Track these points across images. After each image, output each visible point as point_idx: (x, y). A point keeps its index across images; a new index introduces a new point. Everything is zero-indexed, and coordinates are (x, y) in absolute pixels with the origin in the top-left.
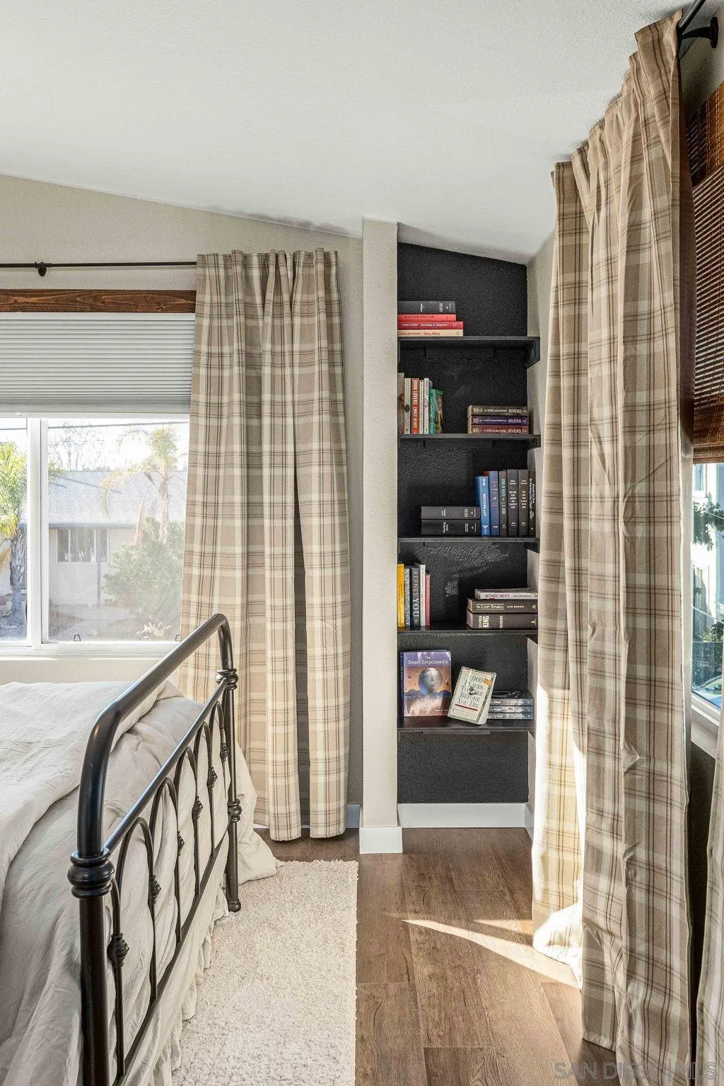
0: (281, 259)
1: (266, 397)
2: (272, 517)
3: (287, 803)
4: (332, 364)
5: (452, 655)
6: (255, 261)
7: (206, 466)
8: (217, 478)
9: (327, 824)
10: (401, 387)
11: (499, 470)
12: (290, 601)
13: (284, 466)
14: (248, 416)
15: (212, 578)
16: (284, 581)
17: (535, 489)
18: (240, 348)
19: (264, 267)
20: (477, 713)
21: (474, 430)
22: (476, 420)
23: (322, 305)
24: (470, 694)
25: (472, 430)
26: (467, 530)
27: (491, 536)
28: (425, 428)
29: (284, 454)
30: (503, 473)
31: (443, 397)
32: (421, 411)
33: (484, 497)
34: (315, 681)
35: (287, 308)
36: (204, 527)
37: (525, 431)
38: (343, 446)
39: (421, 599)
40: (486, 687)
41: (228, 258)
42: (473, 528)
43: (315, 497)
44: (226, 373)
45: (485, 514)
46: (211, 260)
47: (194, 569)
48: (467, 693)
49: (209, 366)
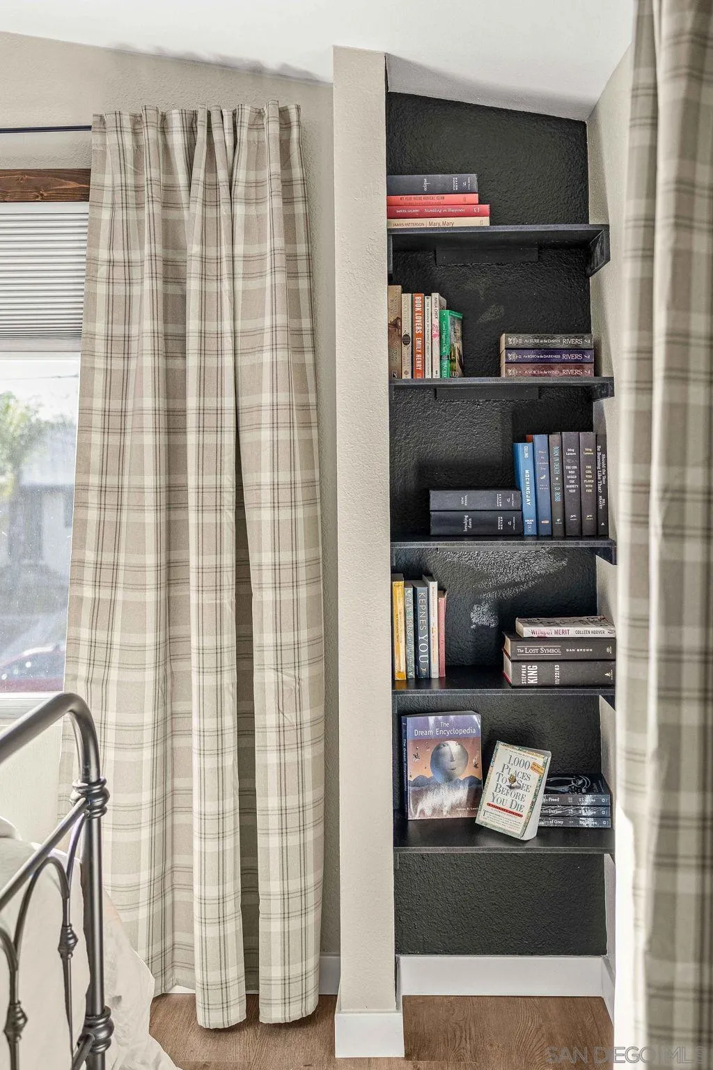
0: (215, 118)
1: (193, 325)
2: (201, 509)
3: (223, 965)
4: (293, 275)
5: (483, 719)
6: (176, 122)
7: (106, 430)
8: (122, 449)
9: (286, 1001)
10: (395, 307)
11: (549, 432)
12: (229, 639)
13: (219, 429)
14: (168, 355)
15: (113, 602)
16: (219, 608)
17: (606, 462)
18: (153, 252)
19: (191, 131)
20: (522, 820)
21: (509, 371)
22: (513, 356)
23: (277, 185)
24: (511, 787)
25: (506, 372)
26: (500, 527)
27: (538, 537)
28: (434, 369)
29: (219, 411)
30: (555, 438)
31: (463, 323)
32: (428, 345)
33: (526, 474)
34: (266, 766)
35: (224, 192)
36: (101, 524)
37: (589, 371)
38: (312, 399)
39: (431, 635)
40: (535, 776)
41: (139, 119)
42: (510, 523)
43: (266, 477)
44: (136, 290)
45: (528, 502)
46: (110, 120)
47: (85, 588)
48: (505, 785)
49: (110, 281)
